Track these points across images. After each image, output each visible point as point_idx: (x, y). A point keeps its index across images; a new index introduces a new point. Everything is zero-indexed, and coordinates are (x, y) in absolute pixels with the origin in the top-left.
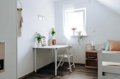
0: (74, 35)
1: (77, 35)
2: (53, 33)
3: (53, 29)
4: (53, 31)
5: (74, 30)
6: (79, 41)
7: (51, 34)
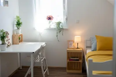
0: (50, 27)
1: (55, 27)
2: (19, 24)
3: (18, 17)
4: (18, 21)
5: (50, 20)
6: (57, 36)
7: (15, 26)
